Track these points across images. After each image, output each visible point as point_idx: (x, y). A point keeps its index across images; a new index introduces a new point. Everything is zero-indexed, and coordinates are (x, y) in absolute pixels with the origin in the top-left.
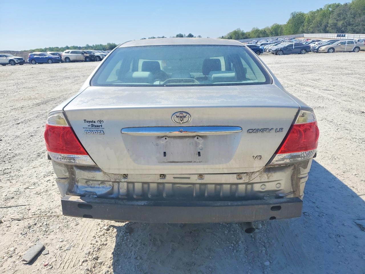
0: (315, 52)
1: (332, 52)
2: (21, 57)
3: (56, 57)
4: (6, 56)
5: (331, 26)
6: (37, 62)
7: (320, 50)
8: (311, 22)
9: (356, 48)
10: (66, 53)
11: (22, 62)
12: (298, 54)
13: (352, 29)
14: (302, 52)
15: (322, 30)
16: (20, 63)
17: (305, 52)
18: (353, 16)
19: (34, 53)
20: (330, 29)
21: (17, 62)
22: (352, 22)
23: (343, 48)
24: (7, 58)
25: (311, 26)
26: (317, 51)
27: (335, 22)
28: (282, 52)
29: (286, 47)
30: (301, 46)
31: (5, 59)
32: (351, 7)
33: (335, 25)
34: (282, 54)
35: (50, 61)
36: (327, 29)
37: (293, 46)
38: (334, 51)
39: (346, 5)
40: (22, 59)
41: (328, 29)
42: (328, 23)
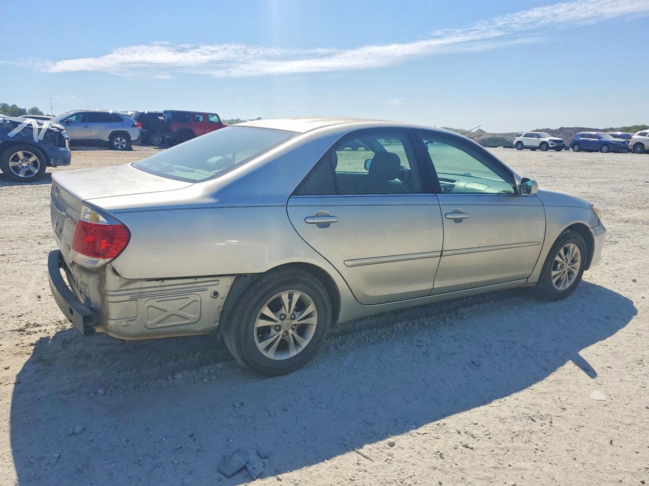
2: (561, 139)
3: (619, 142)
4: (539, 137)
6: (582, 147)
10: (639, 135)
11: (559, 147)
16: (556, 148)
19: (582, 133)
21: (552, 146)
24: (540, 139)
31: (536, 140)
35: (605, 148)
40: (562, 141)
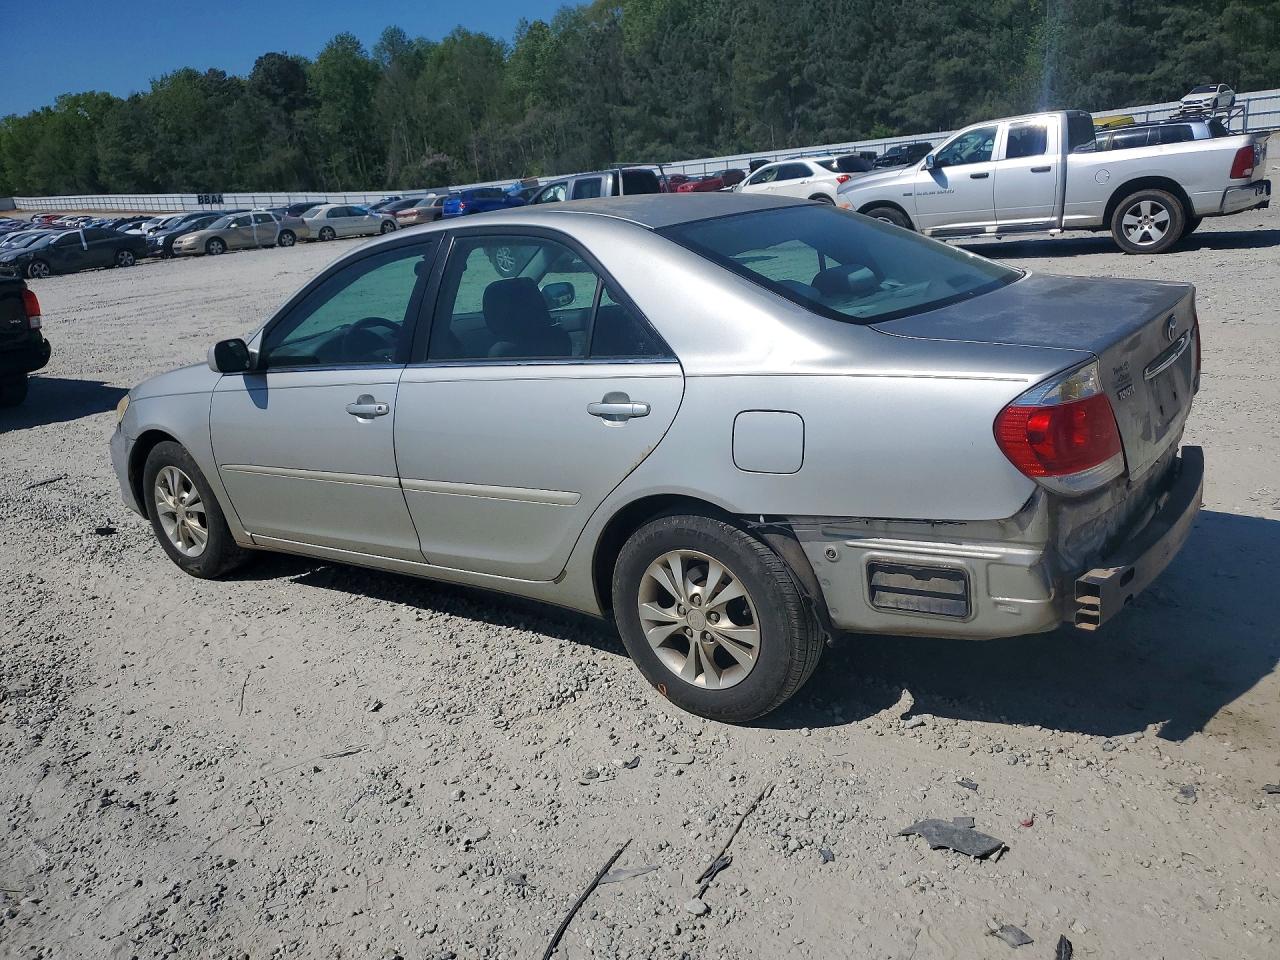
0: (156, 256)
1: (219, 251)
5: (113, 170)
7: (179, 249)
8: (27, 156)
9: (283, 232)
12: (107, 268)
13: (186, 177)
14: (122, 260)
15: (83, 185)
17: (131, 257)
18: (177, 138)
20: (112, 178)
22: (179, 156)
23: (248, 238)
25: (33, 168)
26: (168, 252)
27: (122, 155)
28: (43, 266)
29: (54, 245)
30: (111, 239)
32: (161, 108)
33: (126, 165)
34: (47, 272)
36: (100, 178)
37: (81, 242)
38: (224, 250)
39: (135, 99)
41: (102, 177)
42: (95, 159)
